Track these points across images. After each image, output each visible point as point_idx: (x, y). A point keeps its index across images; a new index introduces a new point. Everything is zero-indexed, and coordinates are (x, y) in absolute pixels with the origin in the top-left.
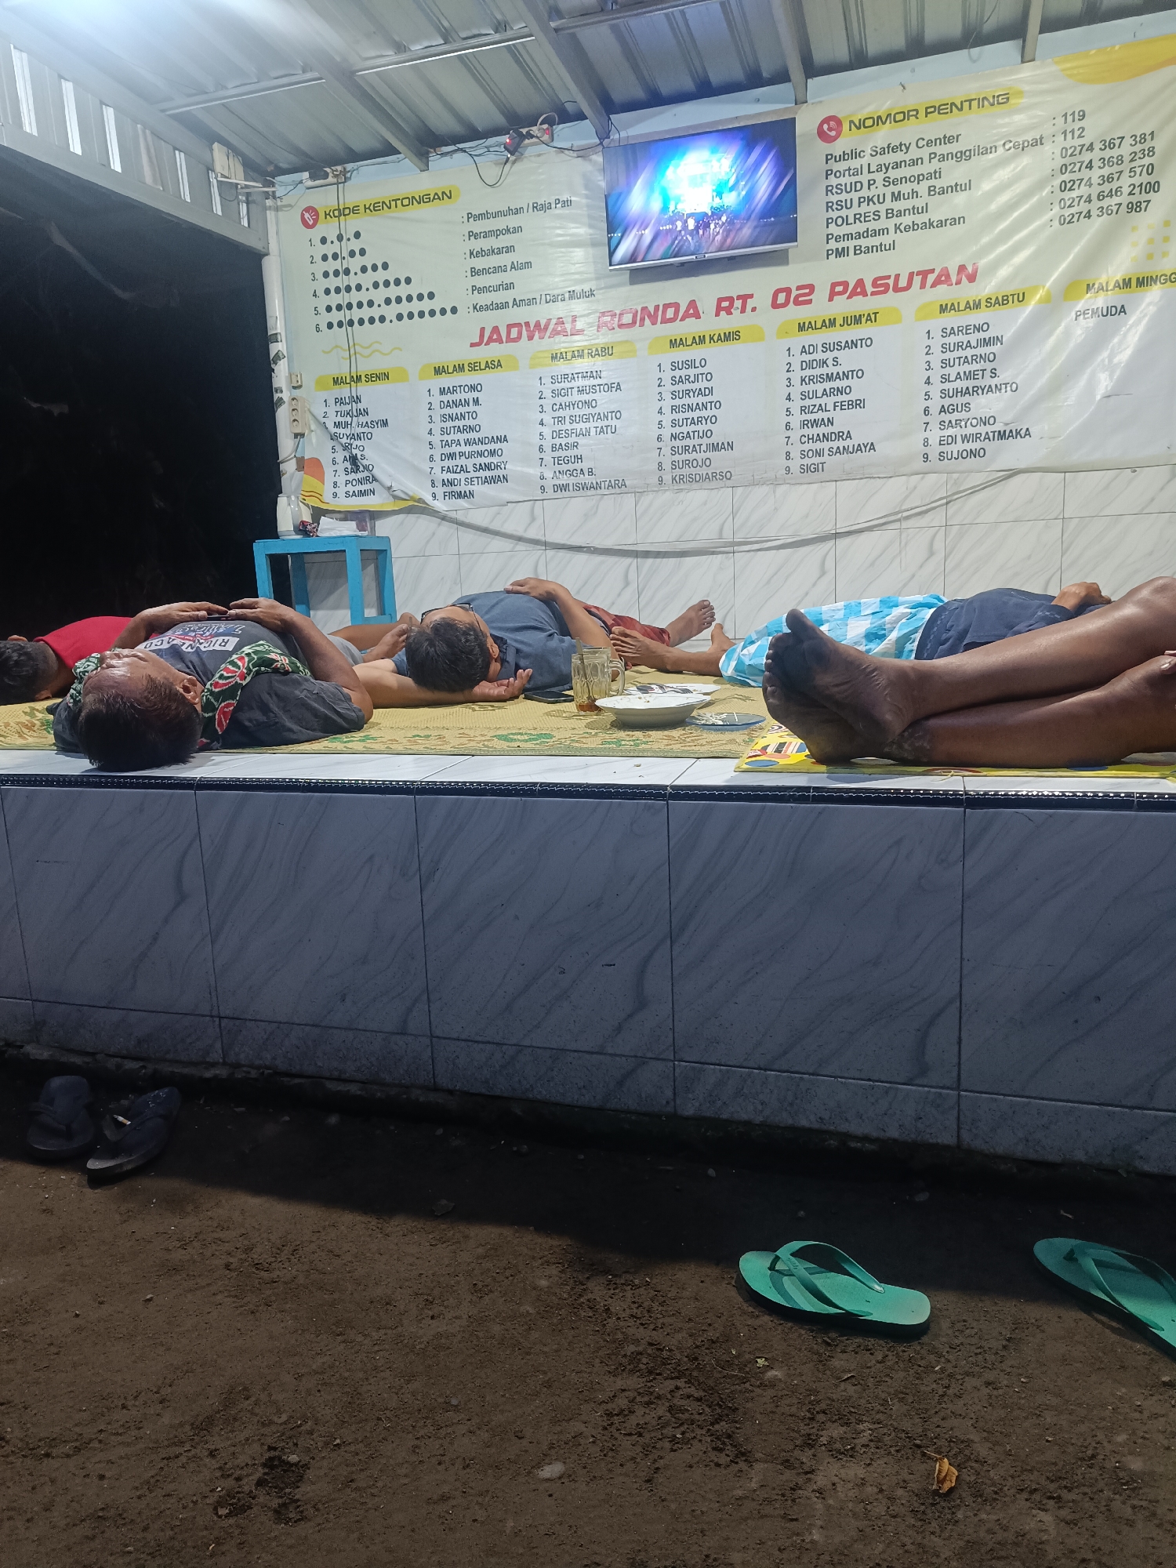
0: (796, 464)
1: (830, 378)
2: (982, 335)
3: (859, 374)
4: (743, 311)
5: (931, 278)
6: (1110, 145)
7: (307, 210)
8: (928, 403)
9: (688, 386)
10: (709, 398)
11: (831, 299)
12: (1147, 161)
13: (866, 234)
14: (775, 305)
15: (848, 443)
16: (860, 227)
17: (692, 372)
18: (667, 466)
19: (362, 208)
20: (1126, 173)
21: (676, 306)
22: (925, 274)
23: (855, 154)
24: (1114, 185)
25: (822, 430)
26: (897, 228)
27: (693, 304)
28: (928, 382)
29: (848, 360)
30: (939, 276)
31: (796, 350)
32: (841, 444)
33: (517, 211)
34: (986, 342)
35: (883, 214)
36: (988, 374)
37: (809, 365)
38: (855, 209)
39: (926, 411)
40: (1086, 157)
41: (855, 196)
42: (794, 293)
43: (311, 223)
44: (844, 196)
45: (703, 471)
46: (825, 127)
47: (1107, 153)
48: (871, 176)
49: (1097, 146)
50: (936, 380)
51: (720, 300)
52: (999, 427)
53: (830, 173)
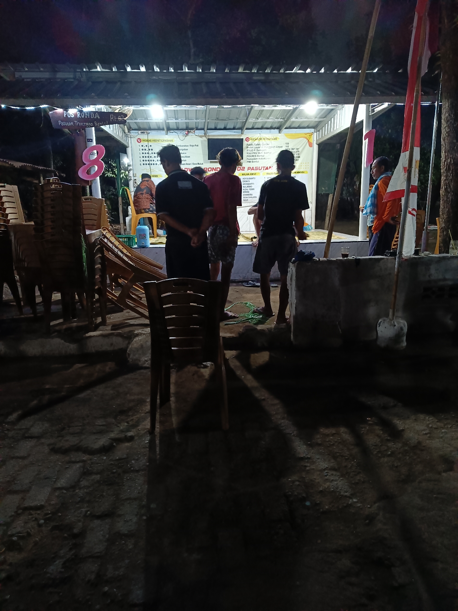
1: (248, 184)
3: (253, 184)
5: (265, 168)
7: (139, 139)
11: (248, 170)
12: (298, 153)
13: (254, 159)
15: (252, 196)
16: (253, 158)
19: (152, 141)
22: (264, 167)
23: (252, 145)
25: (247, 193)
26: (259, 159)
29: (251, 181)
30: (266, 168)
32: (250, 196)
33: (187, 146)
35: (257, 156)
37: (244, 181)
38: (252, 154)
41: (252, 152)
43: (139, 142)
44: (250, 152)
46: (247, 139)
48: (255, 149)
53: (247, 147)
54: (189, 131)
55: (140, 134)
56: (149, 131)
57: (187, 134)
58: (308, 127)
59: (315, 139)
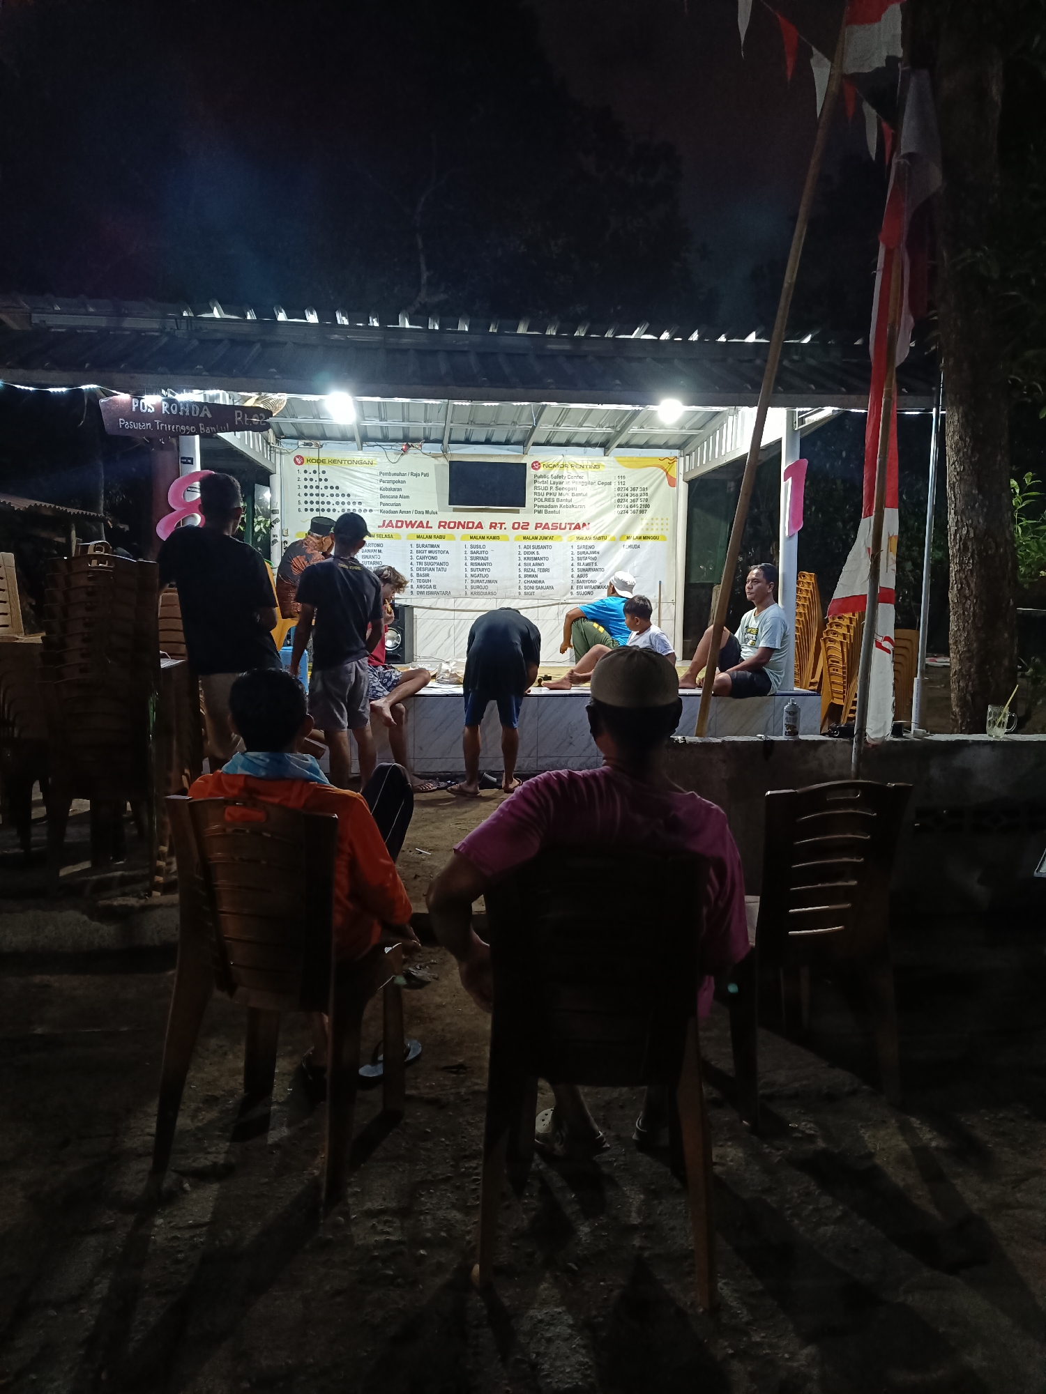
0: (523, 591)
1: (536, 559)
2: (592, 550)
3: (547, 559)
4: (501, 528)
5: (573, 526)
6: (634, 489)
7: (298, 456)
8: (573, 573)
9: (477, 555)
10: (487, 561)
11: (536, 529)
12: (645, 497)
13: (550, 506)
14: (514, 528)
15: (543, 585)
16: (547, 503)
17: (479, 550)
18: (469, 587)
19: (327, 461)
20: (639, 500)
21: (473, 523)
22: (571, 524)
23: (544, 476)
24: (636, 503)
25: (533, 579)
26: (561, 506)
27: (480, 523)
28: (572, 565)
29: (542, 553)
30: (576, 526)
31: (522, 547)
32: (540, 585)
33: (404, 475)
34: (594, 553)
35: (555, 500)
36: (594, 564)
37: (527, 553)
38: (545, 496)
39: (572, 576)
40: (626, 492)
41: (545, 492)
42: (521, 525)
43: (300, 463)
44: (541, 491)
45: (485, 591)
46: (534, 465)
47: (633, 492)
48: (551, 485)
49: (630, 489)
50: (576, 564)
51: (491, 523)
52: (597, 584)
53: (535, 482)
54: (410, 444)
55: (302, 446)
56: (322, 442)
57: (405, 451)
58: (666, 446)
59: (681, 471)
